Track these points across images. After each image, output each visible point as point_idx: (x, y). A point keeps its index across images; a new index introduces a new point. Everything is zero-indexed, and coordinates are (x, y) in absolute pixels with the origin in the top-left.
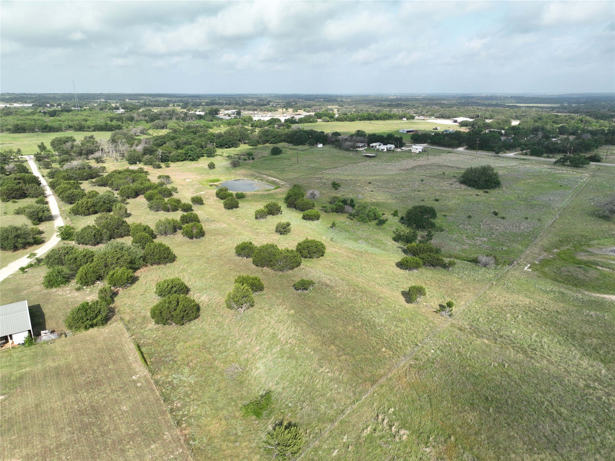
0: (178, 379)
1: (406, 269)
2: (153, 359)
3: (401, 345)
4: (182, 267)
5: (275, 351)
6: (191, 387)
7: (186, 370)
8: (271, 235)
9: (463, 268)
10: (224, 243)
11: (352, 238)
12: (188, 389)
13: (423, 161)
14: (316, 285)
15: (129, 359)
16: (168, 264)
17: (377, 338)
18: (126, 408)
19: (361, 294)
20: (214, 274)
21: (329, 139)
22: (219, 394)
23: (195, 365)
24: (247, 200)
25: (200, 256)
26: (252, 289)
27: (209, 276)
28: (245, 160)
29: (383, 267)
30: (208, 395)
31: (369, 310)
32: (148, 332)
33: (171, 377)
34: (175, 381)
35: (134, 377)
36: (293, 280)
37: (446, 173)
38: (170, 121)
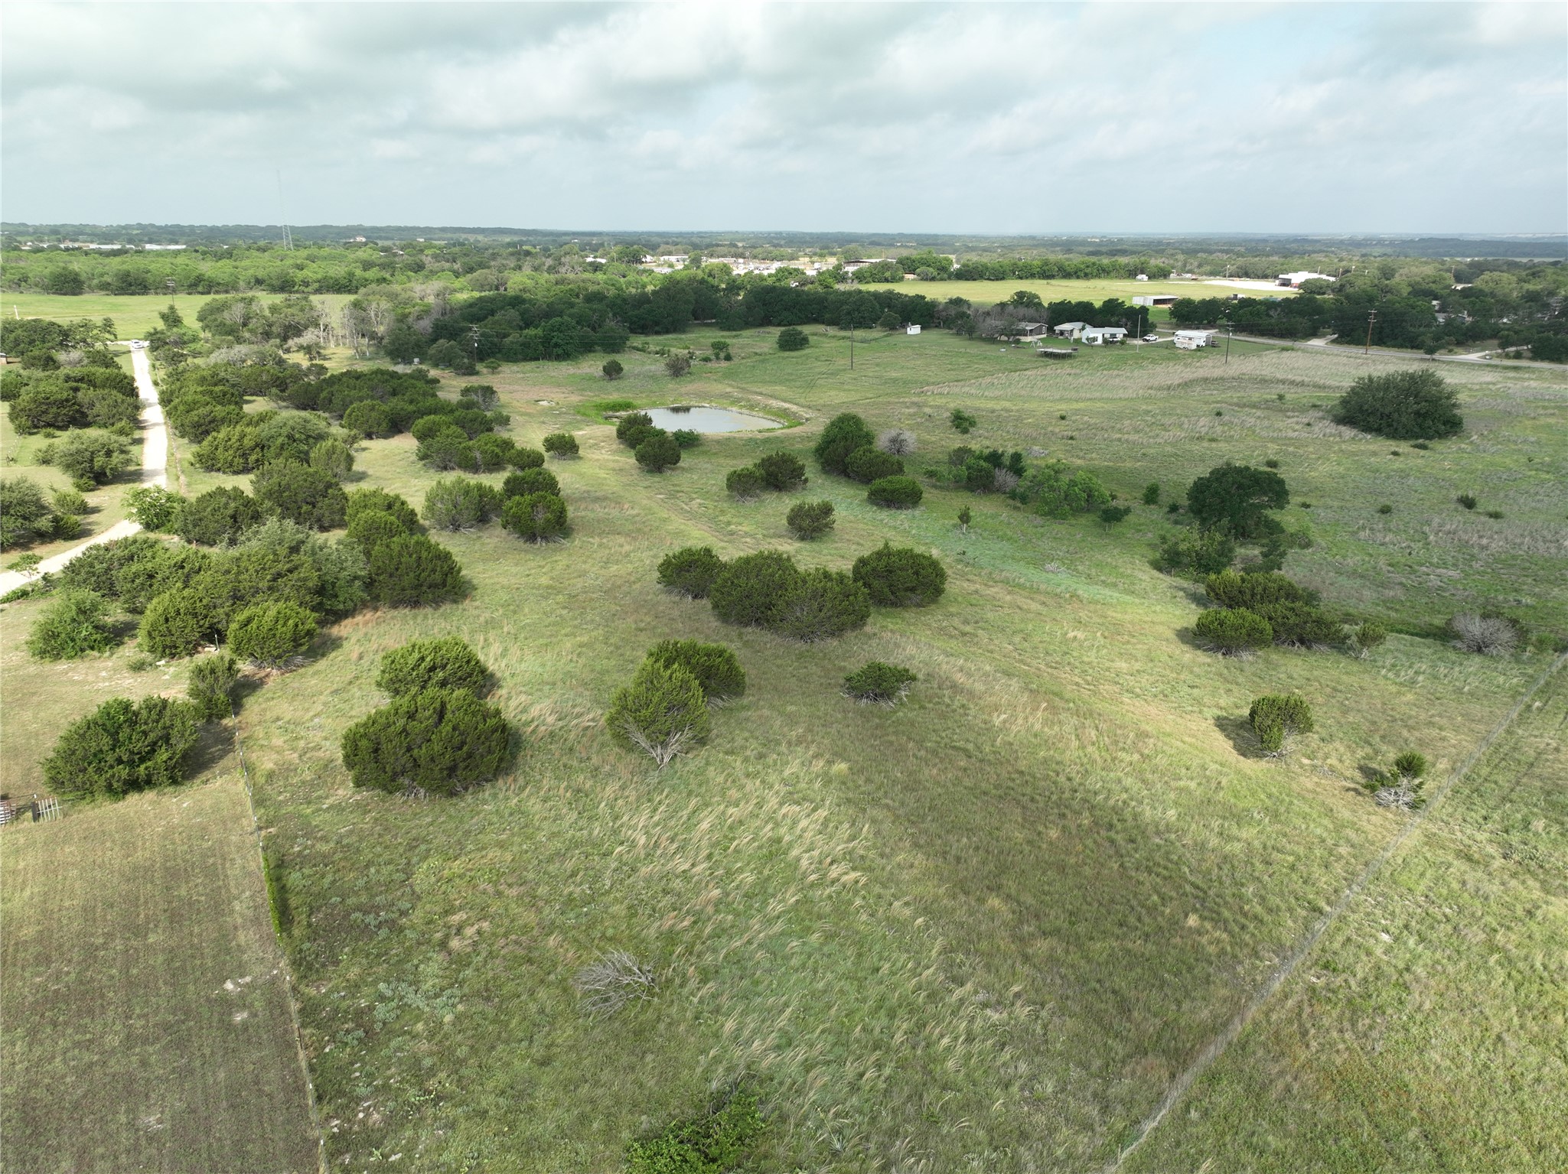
0: (393, 1004)
1: (1217, 649)
2: (321, 915)
3: (1259, 909)
4: (487, 615)
5: (780, 908)
6: (438, 1038)
7: (433, 969)
8: (773, 541)
9: (1407, 654)
10: (627, 555)
11: (1023, 558)
12: (424, 1046)
13: (1211, 367)
14: (920, 686)
15: (232, 911)
16: (447, 607)
17: (1158, 875)
18: (160, 1121)
19: (1074, 721)
20: (585, 639)
21: (939, 312)
22: (545, 1079)
23: (469, 949)
24: (705, 453)
25: (548, 587)
26: (705, 688)
27: (569, 645)
28: (706, 360)
29: (1134, 640)
30: (501, 1078)
31: (1112, 775)
32: (327, 816)
33: (372, 990)
34: (381, 1011)
35: (229, 985)
36: (842, 669)
37: (1288, 397)
38: (517, 272)
